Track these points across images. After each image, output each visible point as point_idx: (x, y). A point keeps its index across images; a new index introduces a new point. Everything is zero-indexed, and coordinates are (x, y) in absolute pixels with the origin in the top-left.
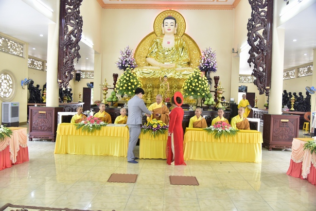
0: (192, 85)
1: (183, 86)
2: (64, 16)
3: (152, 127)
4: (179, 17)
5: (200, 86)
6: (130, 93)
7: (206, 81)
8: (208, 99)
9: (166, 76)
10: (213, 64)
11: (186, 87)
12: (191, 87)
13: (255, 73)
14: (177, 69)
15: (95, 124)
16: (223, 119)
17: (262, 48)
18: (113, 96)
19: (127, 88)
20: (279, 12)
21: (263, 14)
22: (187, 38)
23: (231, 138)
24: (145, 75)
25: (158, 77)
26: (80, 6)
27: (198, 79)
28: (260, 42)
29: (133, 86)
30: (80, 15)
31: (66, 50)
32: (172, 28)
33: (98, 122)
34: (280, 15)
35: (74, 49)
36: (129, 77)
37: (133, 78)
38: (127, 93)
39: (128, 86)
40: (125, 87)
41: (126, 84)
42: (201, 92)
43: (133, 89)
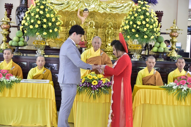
0: (136, 24)
1: (123, 24)
3: (90, 84)
5: (147, 25)
6: (45, 33)
7: (155, 19)
8: (158, 44)
9: (86, 10)
11: (128, 27)
12: (135, 26)
16: (184, 72)
18: (19, 38)
19: (41, 26)
24: (56, 6)
25: (74, 10)
27: (144, 14)
29: (50, 24)
33: (8, 77)
36: (44, 10)
37: (49, 11)
38: (41, 33)
39: (43, 23)
40: (39, 25)
41: (39, 21)
42: (149, 34)
43: (49, 28)
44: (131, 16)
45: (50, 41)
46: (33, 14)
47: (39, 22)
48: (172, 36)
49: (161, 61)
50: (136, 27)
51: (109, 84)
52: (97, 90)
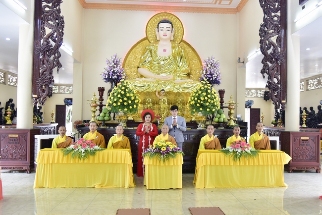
0: (200, 99)
1: (190, 100)
2: (40, 16)
3: (160, 150)
4: (176, 21)
5: (209, 100)
6: (126, 109)
7: (216, 95)
8: (219, 115)
9: (163, 90)
10: (216, 76)
11: (193, 102)
12: (199, 101)
13: (270, 85)
14: (176, 82)
15: (87, 148)
16: (239, 138)
17: (276, 57)
18: (105, 114)
19: (122, 104)
20: (293, 17)
21: (276, 19)
22: (185, 46)
23: (251, 160)
24: (138, 88)
25: (154, 91)
26: (61, 4)
27: (206, 92)
28: (274, 51)
29: (130, 102)
30: (61, 15)
31: (43, 57)
32: (169, 33)
33: (92, 146)
34: (295, 21)
35: (53, 56)
36: (125, 91)
37: (129, 92)
38: (123, 109)
39: (124, 101)
40: (121, 102)
42: (211, 107)
43: (129, 105)
44: (196, 93)
46: (115, 94)
47: (121, 100)
48: (230, 109)
49: (222, 129)
51: (176, 150)
52: (166, 155)
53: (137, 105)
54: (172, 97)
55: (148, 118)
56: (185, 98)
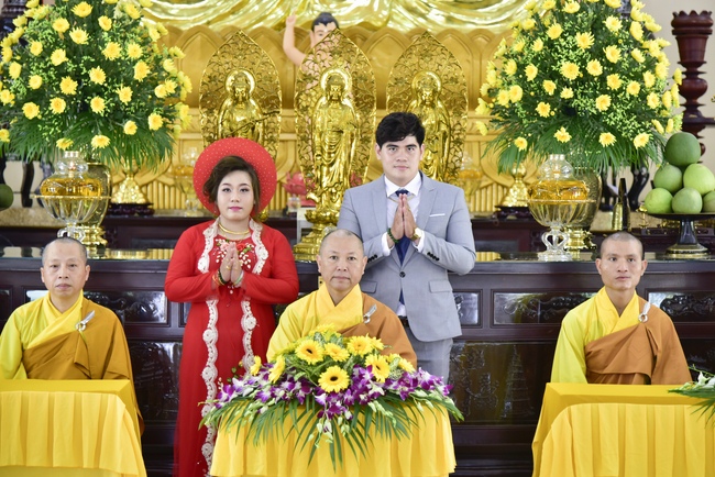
0: (556, 76)
1: (493, 78)
3: (310, 385)
5: (614, 81)
6: (100, 141)
7: (653, 47)
8: (673, 174)
11: (515, 94)
12: (549, 86)
19: (79, 107)
25: (269, 23)
27: (597, 27)
29: (125, 94)
36: (91, 25)
37: (118, 30)
38: (81, 140)
39: (87, 91)
40: (68, 98)
41: (68, 78)
42: (625, 125)
43: (119, 116)
45: (152, 182)
46: (36, 48)
47: (69, 86)
49: (692, 260)
50: (558, 92)
51: (408, 385)
52: (348, 415)
53: (169, 114)
54: (381, 64)
55: (235, 191)
56: (464, 68)
